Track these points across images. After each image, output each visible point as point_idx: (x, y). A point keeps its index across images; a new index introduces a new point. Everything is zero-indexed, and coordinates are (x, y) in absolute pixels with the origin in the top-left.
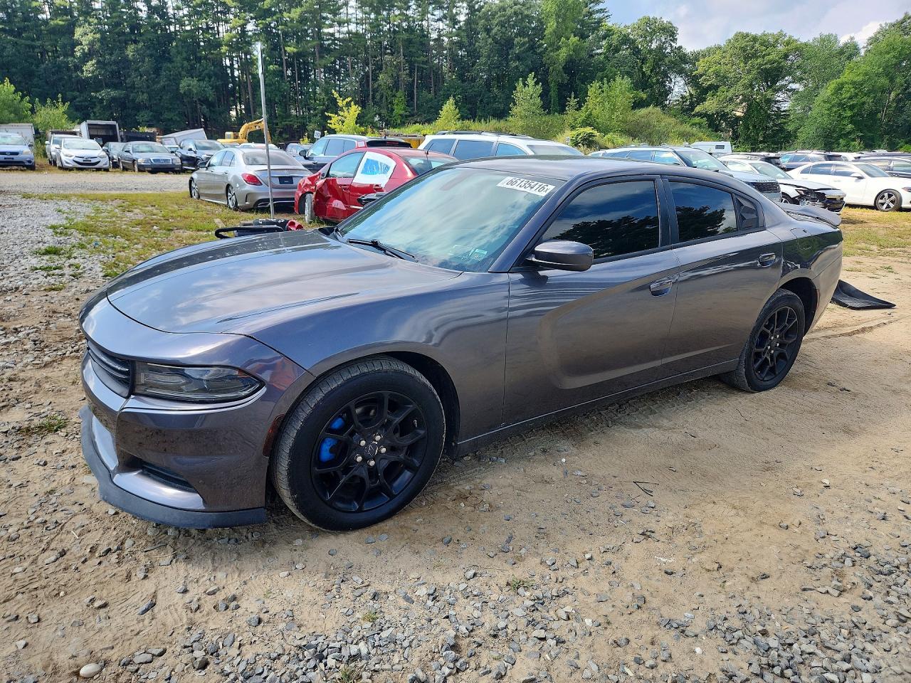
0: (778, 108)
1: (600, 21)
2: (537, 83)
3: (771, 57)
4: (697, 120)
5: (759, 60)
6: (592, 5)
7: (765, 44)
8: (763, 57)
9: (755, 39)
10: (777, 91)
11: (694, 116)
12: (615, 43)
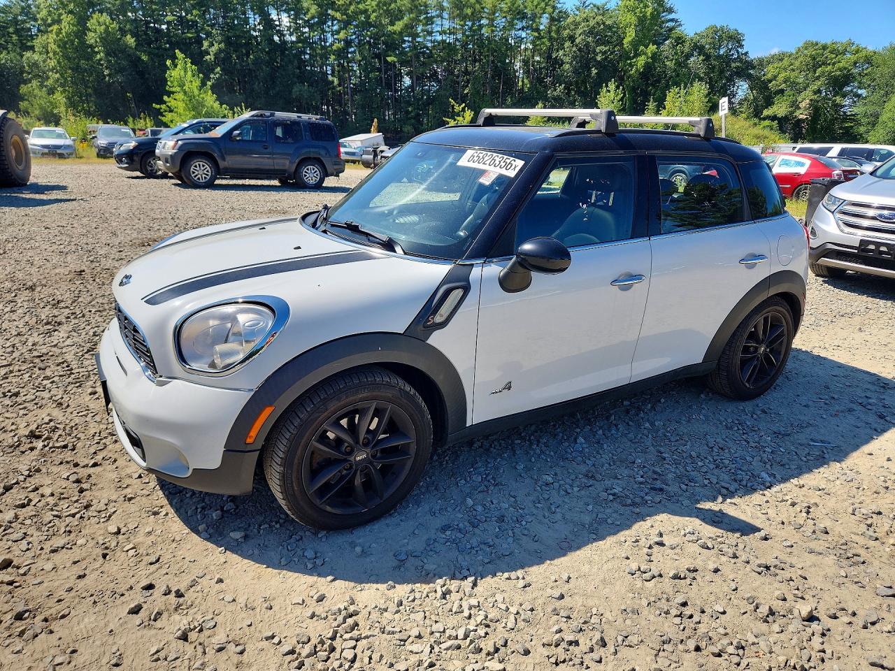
0: (845, 113)
1: (671, 30)
2: (617, 87)
3: (841, 65)
4: (767, 123)
5: (829, 68)
6: (665, 14)
7: (835, 52)
8: (834, 64)
9: (824, 48)
10: (844, 96)
11: (764, 119)
12: (686, 50)
